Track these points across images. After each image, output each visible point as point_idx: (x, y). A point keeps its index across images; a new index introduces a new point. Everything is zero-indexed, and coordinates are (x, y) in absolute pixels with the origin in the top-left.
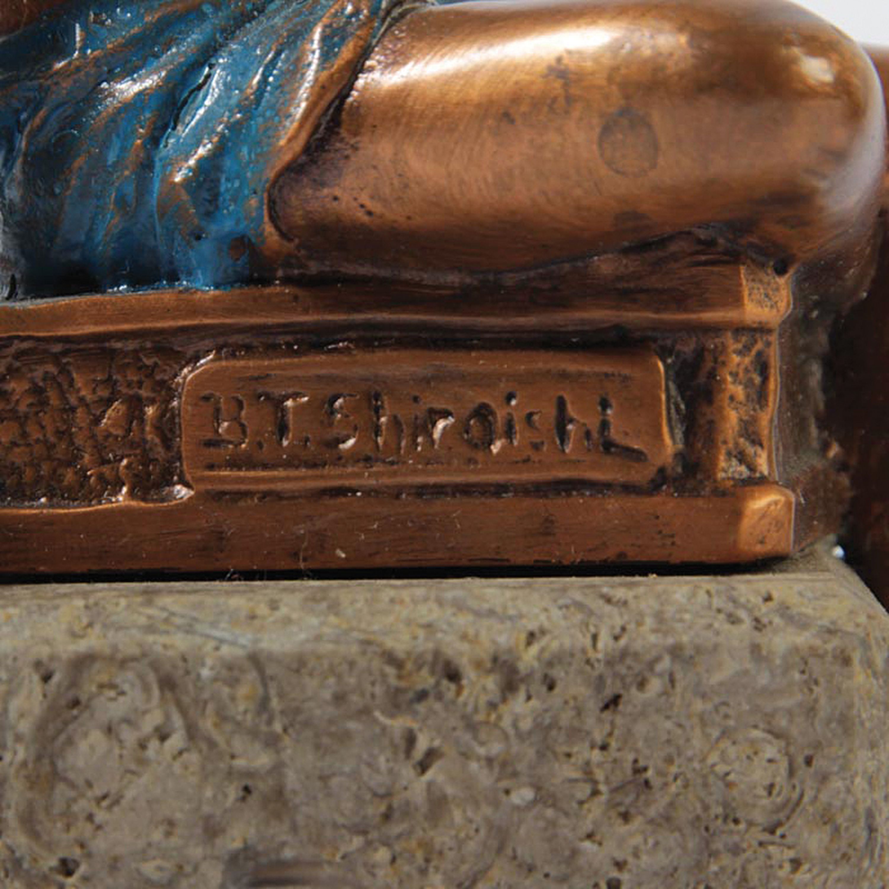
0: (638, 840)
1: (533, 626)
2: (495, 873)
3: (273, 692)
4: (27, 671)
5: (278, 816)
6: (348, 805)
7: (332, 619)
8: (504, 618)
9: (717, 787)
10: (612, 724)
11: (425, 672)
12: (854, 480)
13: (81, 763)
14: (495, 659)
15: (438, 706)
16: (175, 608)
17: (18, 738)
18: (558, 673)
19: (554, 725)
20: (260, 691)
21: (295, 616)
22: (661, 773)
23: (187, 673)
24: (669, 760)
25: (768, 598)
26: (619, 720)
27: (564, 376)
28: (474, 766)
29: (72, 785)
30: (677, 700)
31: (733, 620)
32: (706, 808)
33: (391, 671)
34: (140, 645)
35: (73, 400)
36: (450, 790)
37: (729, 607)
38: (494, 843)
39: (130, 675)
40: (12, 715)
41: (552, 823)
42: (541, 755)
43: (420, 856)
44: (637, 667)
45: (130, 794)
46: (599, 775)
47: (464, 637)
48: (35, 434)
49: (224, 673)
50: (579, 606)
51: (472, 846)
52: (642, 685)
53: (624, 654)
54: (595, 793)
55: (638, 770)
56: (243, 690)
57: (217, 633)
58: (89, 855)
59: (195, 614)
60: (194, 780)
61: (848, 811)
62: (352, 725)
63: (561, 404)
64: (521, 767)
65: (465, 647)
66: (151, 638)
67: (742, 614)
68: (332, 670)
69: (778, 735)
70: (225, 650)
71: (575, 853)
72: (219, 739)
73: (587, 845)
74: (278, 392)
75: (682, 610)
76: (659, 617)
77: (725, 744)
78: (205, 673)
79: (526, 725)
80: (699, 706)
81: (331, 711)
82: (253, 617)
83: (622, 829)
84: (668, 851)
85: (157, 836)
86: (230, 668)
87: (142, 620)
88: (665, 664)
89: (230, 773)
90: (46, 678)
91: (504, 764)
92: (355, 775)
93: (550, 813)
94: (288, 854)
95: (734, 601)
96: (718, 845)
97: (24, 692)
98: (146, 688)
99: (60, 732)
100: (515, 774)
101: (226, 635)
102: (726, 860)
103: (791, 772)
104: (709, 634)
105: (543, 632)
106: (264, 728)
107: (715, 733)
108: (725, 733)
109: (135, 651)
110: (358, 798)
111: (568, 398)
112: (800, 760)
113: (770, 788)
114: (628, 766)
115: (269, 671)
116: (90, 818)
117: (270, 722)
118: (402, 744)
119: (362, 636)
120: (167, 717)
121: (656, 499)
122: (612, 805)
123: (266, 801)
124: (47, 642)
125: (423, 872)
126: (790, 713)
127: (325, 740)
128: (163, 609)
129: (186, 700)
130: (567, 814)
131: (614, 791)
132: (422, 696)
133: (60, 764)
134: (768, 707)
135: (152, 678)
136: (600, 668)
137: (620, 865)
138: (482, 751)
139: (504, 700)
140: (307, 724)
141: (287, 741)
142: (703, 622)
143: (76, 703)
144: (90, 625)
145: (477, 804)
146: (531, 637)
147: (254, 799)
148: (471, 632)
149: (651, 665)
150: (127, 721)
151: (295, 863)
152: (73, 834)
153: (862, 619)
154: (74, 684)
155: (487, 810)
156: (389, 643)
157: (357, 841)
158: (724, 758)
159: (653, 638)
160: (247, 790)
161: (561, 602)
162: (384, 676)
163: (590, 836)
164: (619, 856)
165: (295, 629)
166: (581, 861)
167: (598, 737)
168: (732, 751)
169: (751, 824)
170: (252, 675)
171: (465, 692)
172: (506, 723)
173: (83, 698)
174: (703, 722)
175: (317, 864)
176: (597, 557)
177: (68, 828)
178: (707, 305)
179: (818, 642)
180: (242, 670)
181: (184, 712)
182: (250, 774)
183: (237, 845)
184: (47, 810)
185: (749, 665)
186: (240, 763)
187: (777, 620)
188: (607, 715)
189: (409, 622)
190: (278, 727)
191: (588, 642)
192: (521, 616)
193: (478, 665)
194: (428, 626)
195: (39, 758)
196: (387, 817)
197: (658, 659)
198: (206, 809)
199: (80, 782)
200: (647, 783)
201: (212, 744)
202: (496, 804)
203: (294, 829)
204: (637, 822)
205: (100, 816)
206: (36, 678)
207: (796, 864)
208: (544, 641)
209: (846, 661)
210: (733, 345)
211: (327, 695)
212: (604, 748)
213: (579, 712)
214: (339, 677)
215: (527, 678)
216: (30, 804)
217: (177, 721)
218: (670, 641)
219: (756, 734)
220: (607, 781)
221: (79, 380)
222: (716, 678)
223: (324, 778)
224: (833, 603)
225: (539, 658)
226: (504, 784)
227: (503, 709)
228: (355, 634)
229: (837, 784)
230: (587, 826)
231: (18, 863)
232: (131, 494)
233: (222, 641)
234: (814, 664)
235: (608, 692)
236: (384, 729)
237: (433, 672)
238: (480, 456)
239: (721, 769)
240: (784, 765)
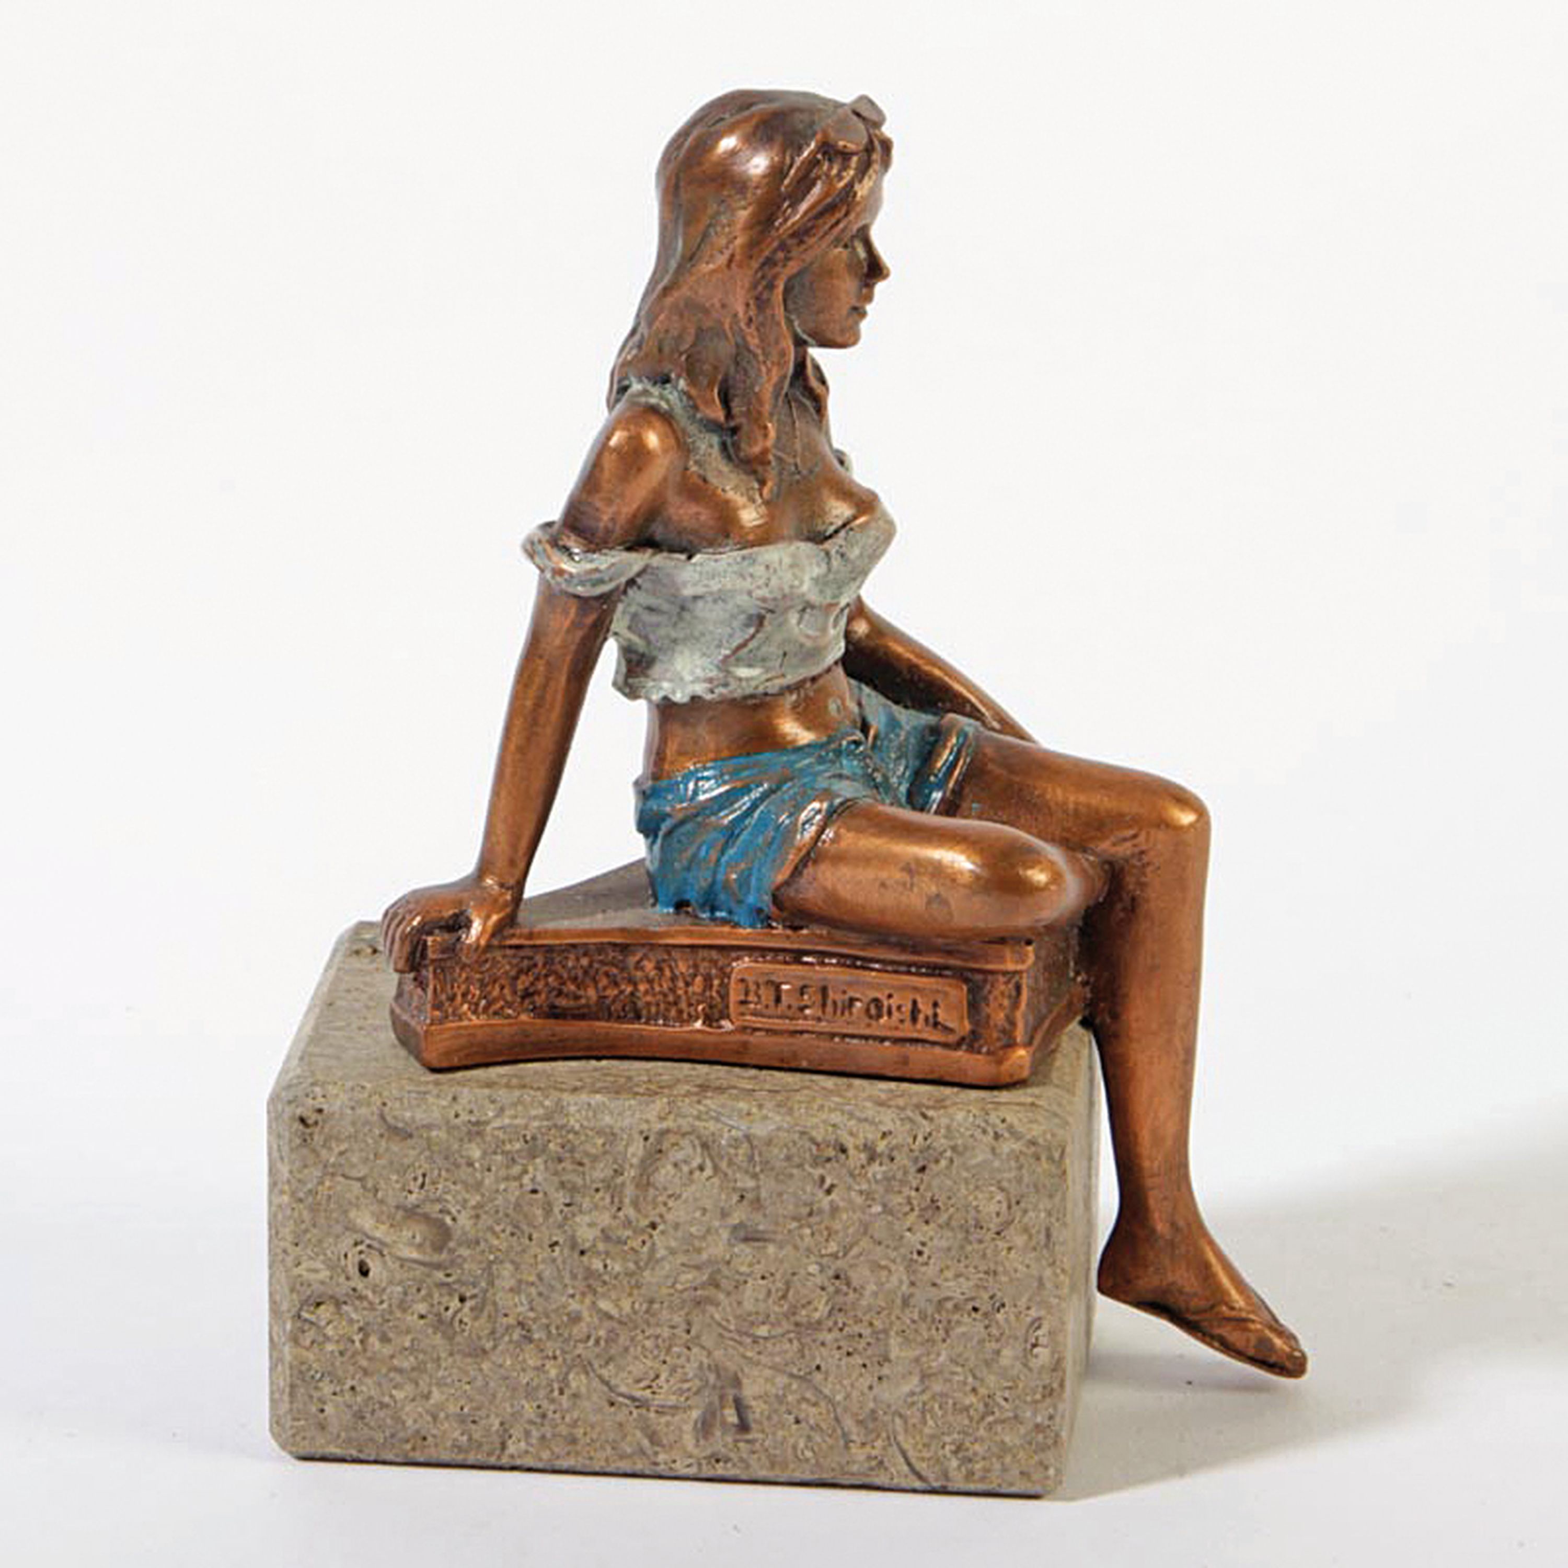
0: (931, 1233)
1: (885, 1129)
2: (862, 1243)
3: (756, 1153)
4: (636, 1136)
5: (758, 1209)
6: (791, 1207)
7: (788, 1118)
8: (872, 1123)
9: (973, 1213)
10: (922, 1180)
11: (830, 1149)
12: (1092, 991)
13: (662, 1179)
14: (865, 1145)
15: (836, 1165)
16: (713, 1107)
17: (631, 1166)
18: (895, 1153)
19: (894, 1178)
20: (749, 1152)
21: (770, 1115)
22: (945, 1204)
23: (714, 1142)
24: (949, 1198)
25: (1003, 1121)
26: (925, 1177)
27: (916, 989)
28: (853, 1194)
29: (657, 1189)
30: (954, 1172)
31: (984, 1132)
32: (967, 1221)
33: (814, 1148)
34: (692, 1126)
35: (677, 973)
36: (842, 1204)
37: (983, 1124)
38: (862, 1230)
39: (687, 1142)
40: (629, 1155)
41: (890, 1223)
42: (887, 1191)
43: (825, 1233)
44: (935, 1154)
45: (684, 1196)
46: (915, 1202)
47: (851, 1134)
48: (657, 989)
49: (733, 1143)
50: (911, 1120)
51: (851, 1231)
52: (937, 1161)
53: (929, 1147)
54: (912, 1210)
55: (933, 1201)
56: (741, 1151)
57: (731, 1123)
58: (665, 1222)
59: (720, 1110)
60: (715, 1191)
61: (1037, 1228)
62: (795, 1171)
63: (915, 1003)
64: (876, 1196)
65: (852, 1140)
66: (697, 1123)
67: (990, 1130)
68: (786, 1145)
69: (1002, 1189)
70: (734, 1132)
71: (902, 1237)
72: (730, 1172)
73: (908, 1234)
74: (778, 980)
75: (960, 1125)
76: (948, 1128)
77: (977, 1193)
78: (723, 1142)
79: (879, 1177)
80: (965, 1174)
81: (785, 1164)
82: (749, 1114)
83: (925, 1228)
84: (948, 1239)
85: (698, 1214)
86: (736, 1140)
87: (695, 1113)
88: (949, 1154)
89: (734, 1189)
90: (646, 1139)
91: (868, 1194)
92: (795, 1194)
93: (890, 1218)
94: (761, 1227)
95: (986, 1122)
96: (971, 1238)
97: (635, 1144)
98: (694, 1147)
99: (651, 1165)
100: (873, 1199)
101: (735, 1124)
102: (976, 1246)
103: (1009, 1207)
104: (971, 1140)
105: (890, 1133)
106: (751, 1169)
107: (971, 1187)
108: (977, 1187)
109: (689, 1129)
110: (797, 1206)
111: (919, 1000)
112: (1013, 1201)
113: (998, 1214)
114: (928, 1199)
115: (755, 1143)
116: (665, 1204)
117: (754, 1166)
118: (818, 1183)
119: (801, 1129)
120: (704, 1161)
121: (960, 1053)
122: (920, 1216)
123: (752, 1203)
124: (647, 1121)
125: (827, 1240)
126: (1009, 1181)
127: (781, 1177)
128: (705, 1106)
129: (714, 1153)
130: (898, 1219)
131: (921, 1210)
132: (829, 1160)
133: (652, 1179)
134: (999, 1177)
135: (697, 1142)
136: (917, 1153)
137: (923, 1244)
138: (857, 1188)
139: (869, 1164)
140: (772, 1169)
141: (762, 1176)
142: (970, 1133)
143: (660, 1151)
144: (670, 1112)
145: (854, 1212)
146: (884, 1135)
147: (745, 1202)
148: (855, 1130)
149: (941, 1154)
150: (685, 1162)
151: (763, 1232)
152: (657, 1211)
153: (1049, 1136)
154: (659, 1142)
155: (859, 1214)
156: (814, 1133)
157: (794, 1225)
158: (976, 1198)
159: (943, 1141)
160: (742, 1197)
161: (902, 1116)
162: (810, 1150)
163: (909, 1230)
164: (923, 1239)
165: (769, 1122)
166: (905, 1241)
167: (914, 1185)
168: (980, 1196)
169: (988, 1230)
170: (746, 1145)
171: (851, 1159)
172: (870, 1175)
173: (664, 1148)
174: (966, 1181)
175: (775, 1232)
176: (930, 1077)
177: (654, 1209)
178: (987, 962)
179: (1024, 1149)
180: (742, 1143)
181: (712, 1160)
182: (744, 1190)
183: (737, 1221)
184: (645, 1199)
185: (990, 1156)
186: (739, 1184)
187: (1006, 1135)
188: (920, 1175)
189: (824, 1122)
190: (758, 1169)
191: (910, 1140)
192: (880, 1122)
193: (856, 1147)
194: (834, 1126)
195: (641, 1175)
196: (810, 1214)
197: (945, 1151)
198: (722, 1204)
199: (660, 1187)
200: (938, 1208)
201: (726, 1175)
202: (864, 1213)
203: (765, 1216)
204: (932, 1225)
205: (671, 1203)
206: (642, 1140)
207: (1010, 1249)
208: (889, 1138)
209: (1038, 1159)
210: (1002, 979)
211: (782, 1156)
212: (917, 1190)
213: (906, 1173)
214: (788, 1149)
215: (881, 1155)
216: (637, 1197)
217: (709, 1164)
218: (952, 1143)
219: (993, 1189)
220: (919, 1205)
221: (680, 964)
222: (974, 1162)
223: (780, 1194)
224: (1035, 1126)
225: (887, 1146)
226: (869, 1202)
227: (868, 1168)
228: (798, 1128)
229: (1031, 1214)
230: (908, 1224)
231: (630, 1223)
232: (704, 1023)
233: (733, 1127)
234: (1022, 1159)
235: (921, 1164)
236: (810, 1174)
237: (834, 1148)
238: (874, 1023)
239: (974, 1203)
240: (1005, 1205)
